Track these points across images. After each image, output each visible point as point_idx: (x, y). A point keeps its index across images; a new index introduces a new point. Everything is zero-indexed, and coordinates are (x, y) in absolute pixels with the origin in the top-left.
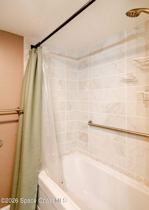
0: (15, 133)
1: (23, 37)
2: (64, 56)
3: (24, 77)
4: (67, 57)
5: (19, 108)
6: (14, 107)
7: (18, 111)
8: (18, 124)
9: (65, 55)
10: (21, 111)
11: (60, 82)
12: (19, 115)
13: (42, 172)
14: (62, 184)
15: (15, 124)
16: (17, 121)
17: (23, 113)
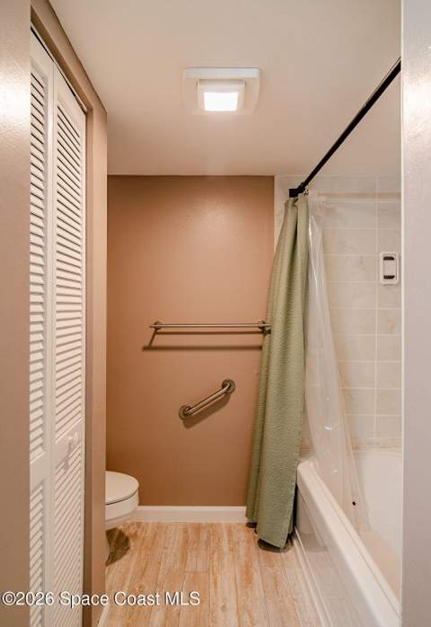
0: (256, 372)
1: (273, 178)
2: (373, 196)
3: (275, 258)
4: (381, 196)
5: (264, 323)
6: (256, 319)
7: (263, 328)
8: (262, 355)
9: (377, 191)
10: (267, 329)
11: (361, 262)
12: (264, 336)
13: (307, 462)
14: (352, 505)
15: (256, 353)
16: (260, 348)
17: (270, 332)
